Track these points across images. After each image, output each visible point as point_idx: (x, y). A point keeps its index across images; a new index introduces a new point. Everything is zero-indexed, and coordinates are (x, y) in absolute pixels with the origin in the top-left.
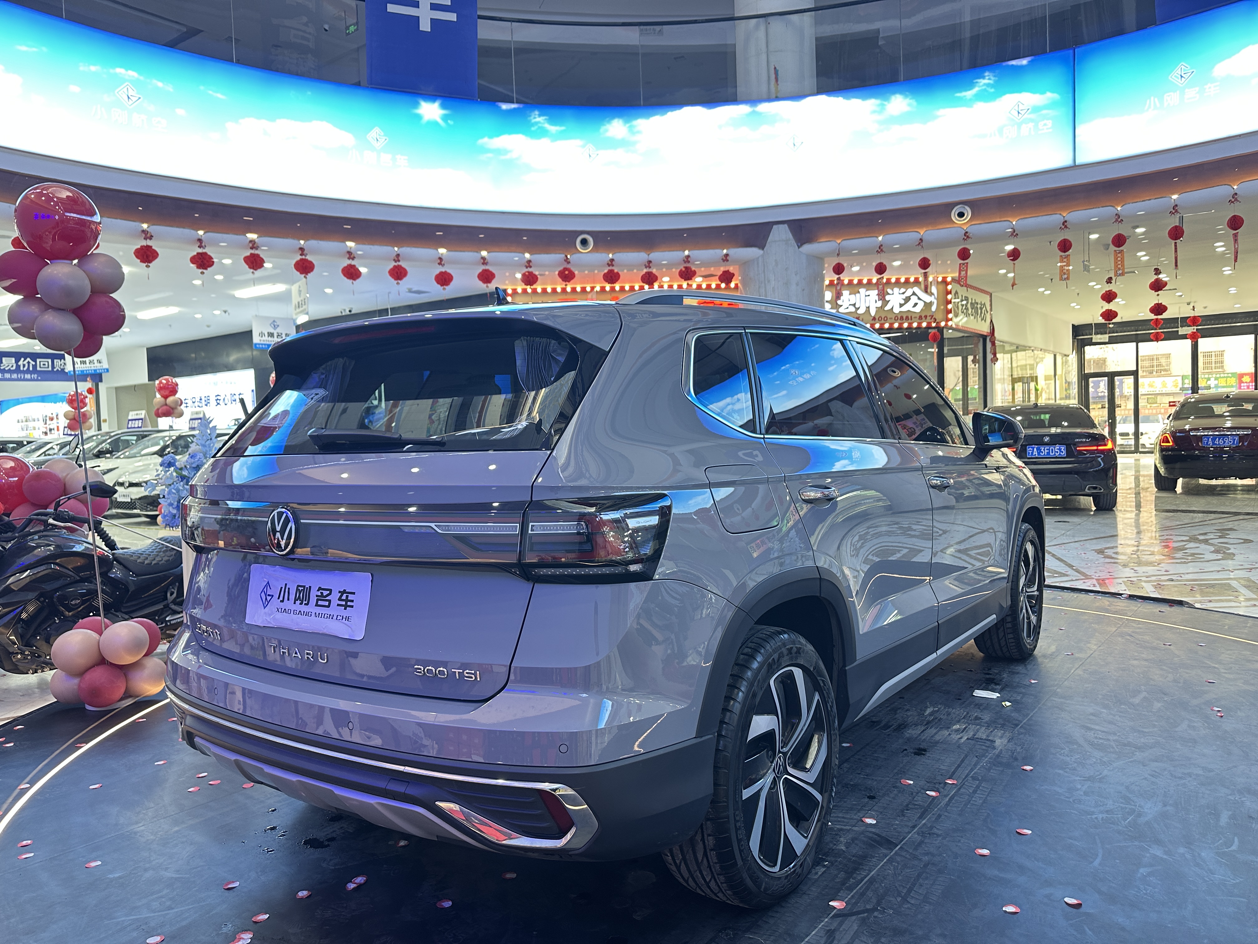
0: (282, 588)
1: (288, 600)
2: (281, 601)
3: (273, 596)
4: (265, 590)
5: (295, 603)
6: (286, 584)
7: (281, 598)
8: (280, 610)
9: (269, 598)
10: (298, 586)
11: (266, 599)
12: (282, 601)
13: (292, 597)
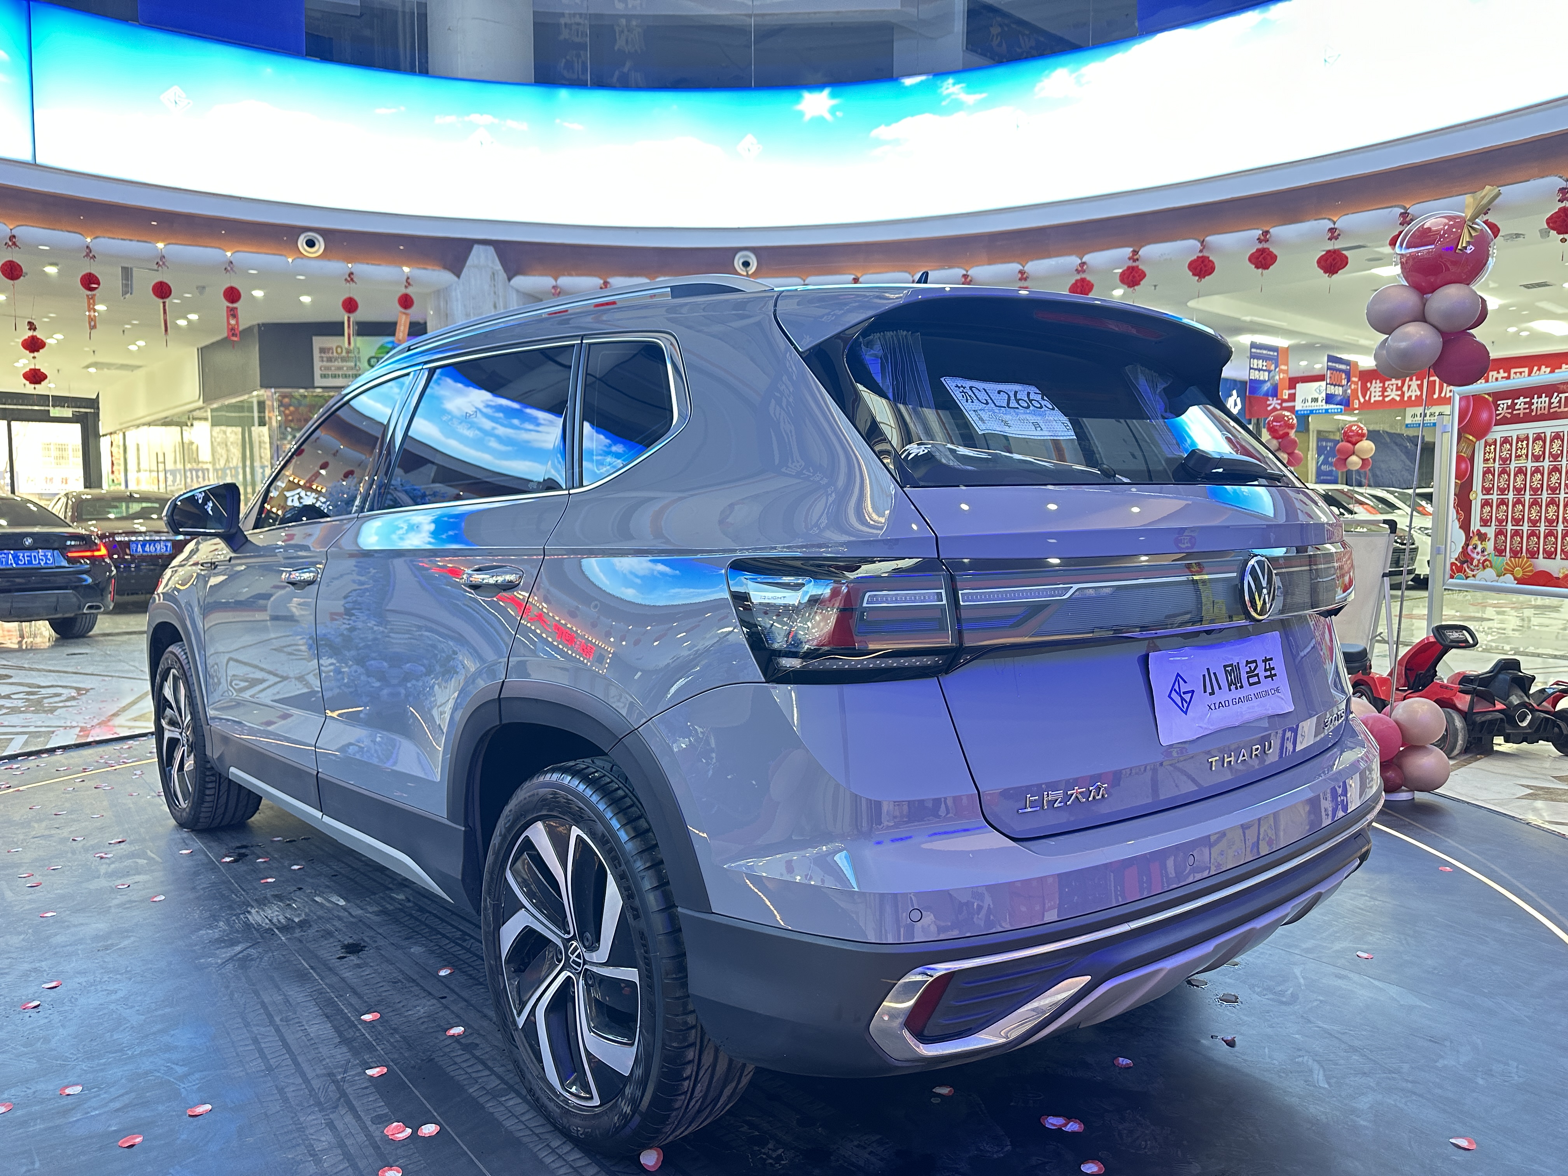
0: (1204, 676)
1: (1220, 688)
2: (1210, 694)
3: (1193, 692)
4: (1176, 687)
5: (1230, 690)
6: (1208, 669)
7: (1209, 690)
8: (1213, 707)
9: (1187, 697)
10: (1225, 667)
11: (1183, 699)
12: (1212, 693)
13: (1224, 684)
